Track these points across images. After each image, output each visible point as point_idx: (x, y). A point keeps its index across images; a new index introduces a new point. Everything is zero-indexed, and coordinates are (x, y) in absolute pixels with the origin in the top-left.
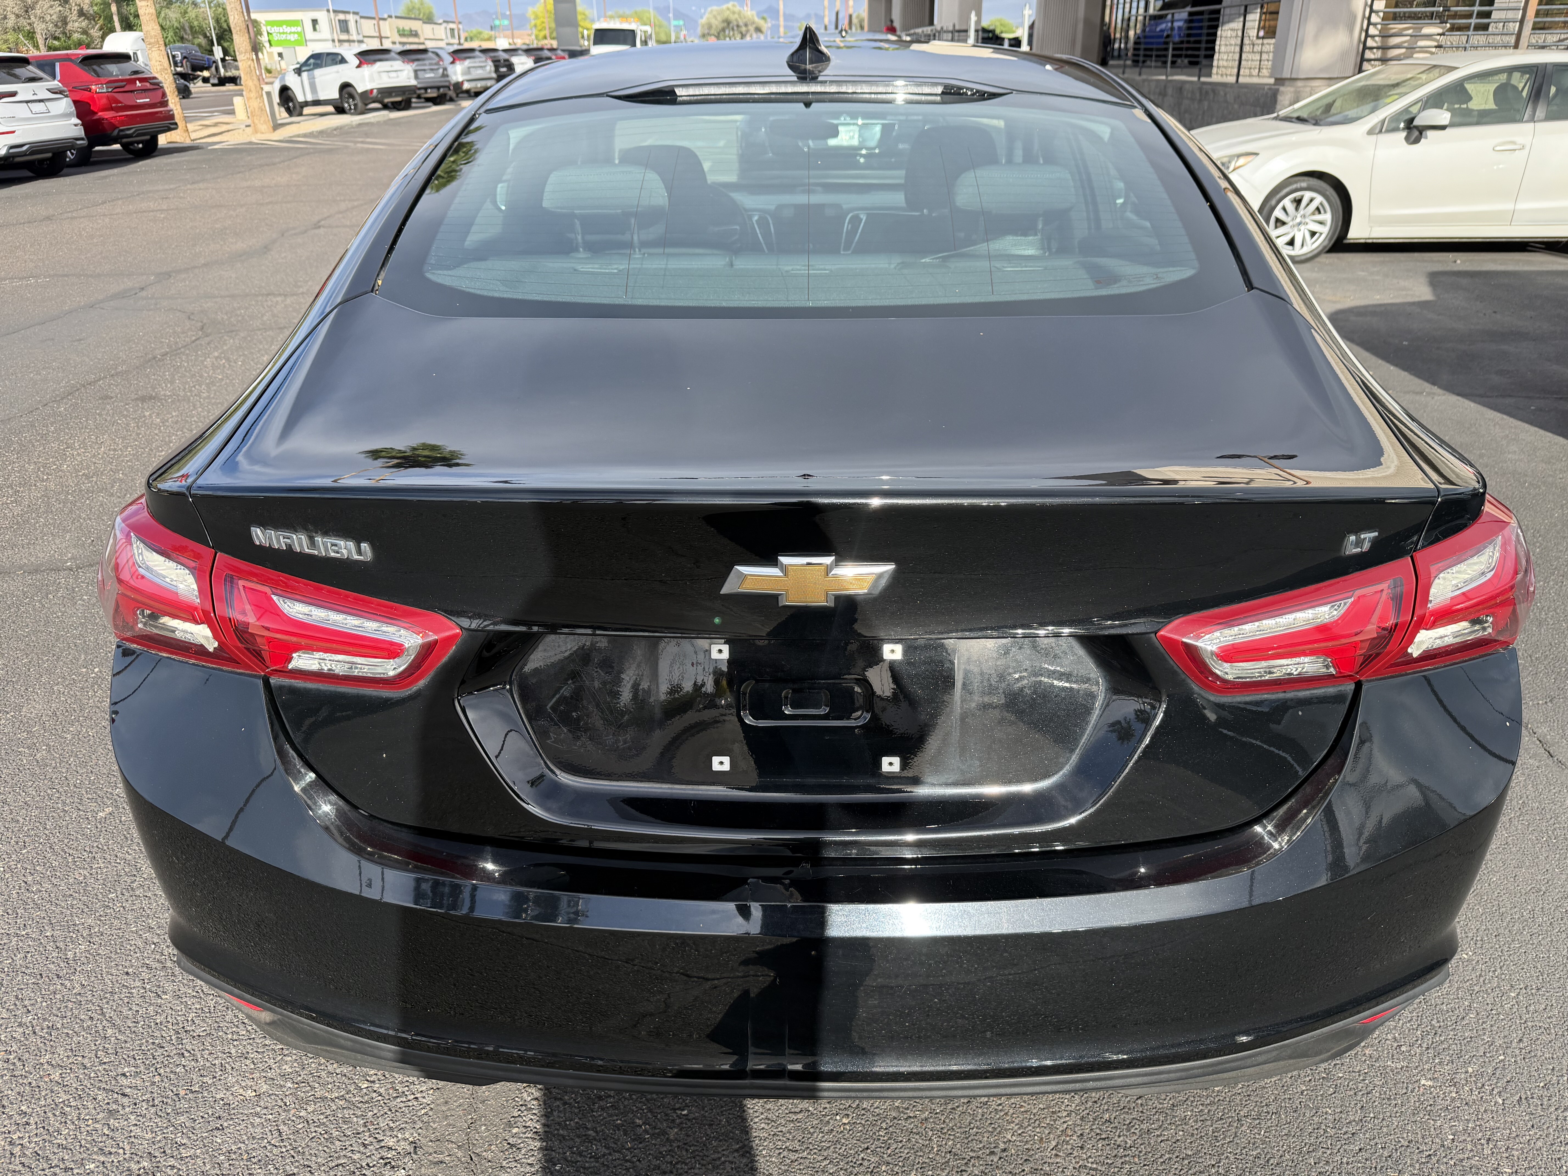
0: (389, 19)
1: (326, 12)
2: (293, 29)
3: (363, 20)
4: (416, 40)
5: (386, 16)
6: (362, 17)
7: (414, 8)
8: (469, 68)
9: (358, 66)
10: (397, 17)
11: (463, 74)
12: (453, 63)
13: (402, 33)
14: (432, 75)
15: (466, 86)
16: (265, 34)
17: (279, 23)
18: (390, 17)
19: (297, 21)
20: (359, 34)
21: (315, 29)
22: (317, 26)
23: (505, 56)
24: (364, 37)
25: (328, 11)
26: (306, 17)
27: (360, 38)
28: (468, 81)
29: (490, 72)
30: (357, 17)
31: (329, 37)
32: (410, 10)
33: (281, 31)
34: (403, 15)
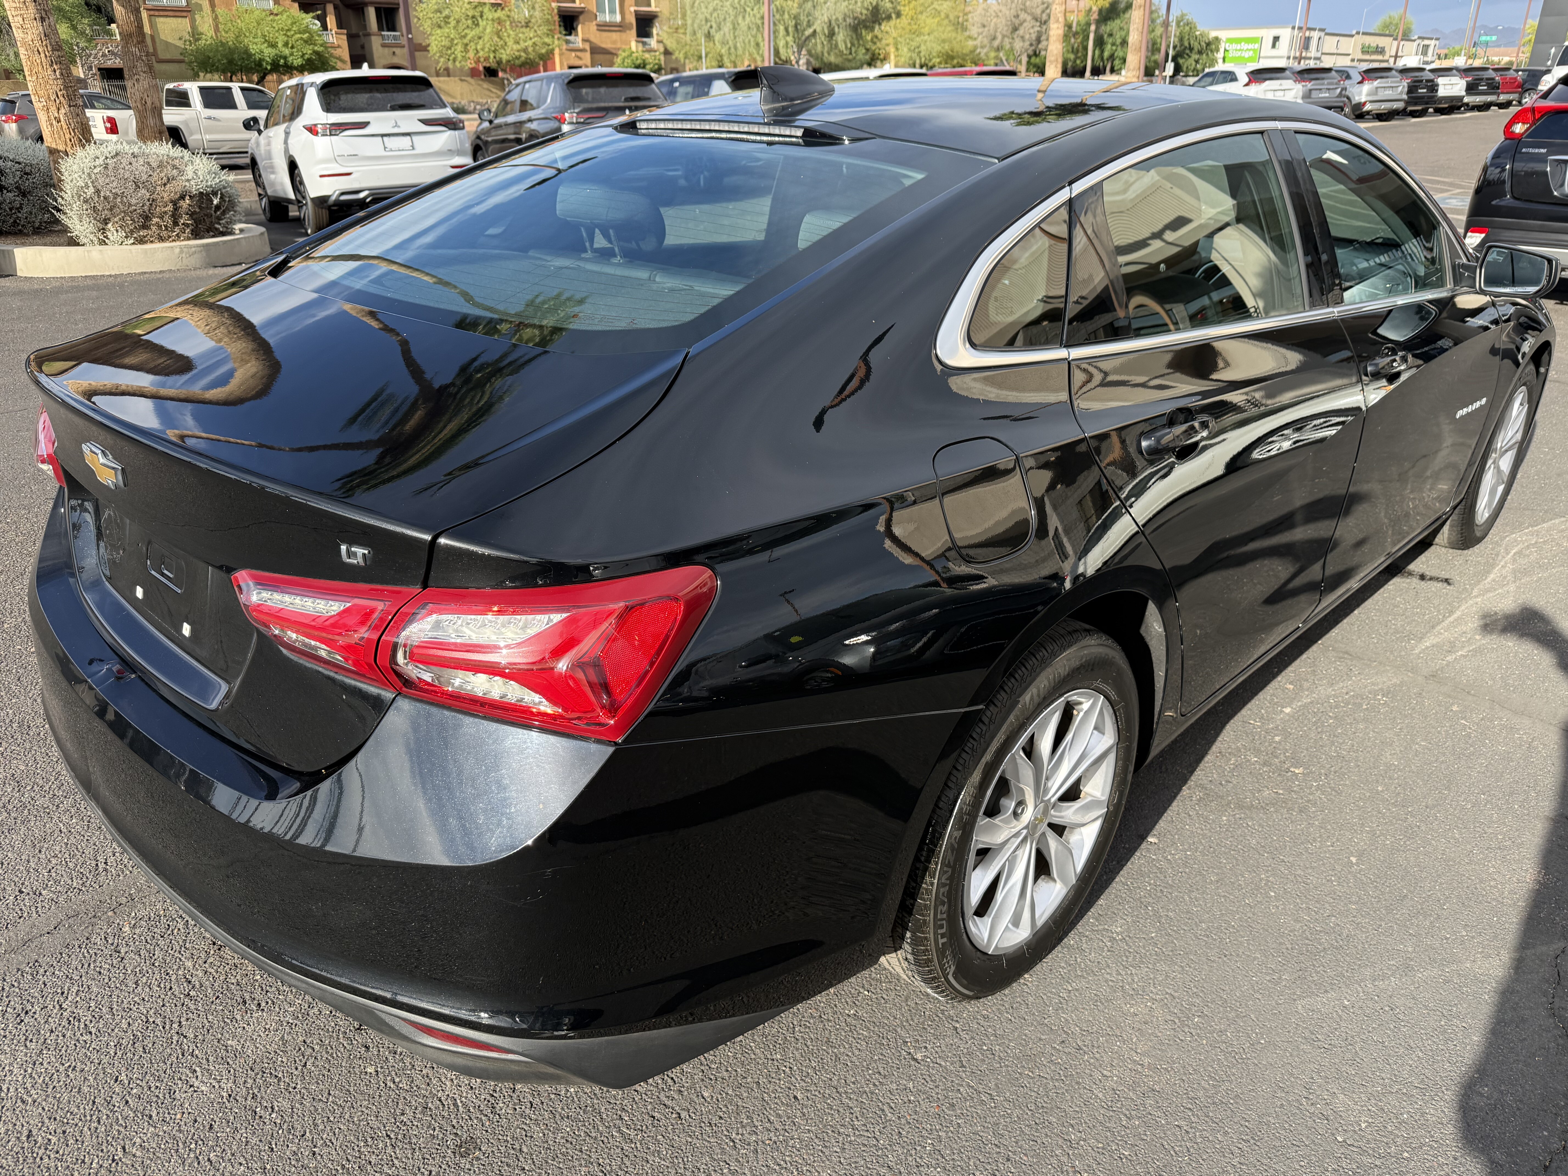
0: (1356, 36)
1: (1289, 30)
2: (1251, 46)
3: (1327, 37)
4: (1380, 57)
5: (1354, 32)
6: (1327, 34)
7: (1391, 23)
8: (1377, 88)
9: (1247, 85)
10: (1364, 34)
11: (1368, 95)
12: (1360, 82)
13: (1365, 50)
14: (1327, 95)
15: (1368, 107)
16: (1222, 50)
17: (1238, 40)
18: (1358, 33)
19: (1257, 38)
20: (1318, 51)
21: (1274, 46)
22: (1277, 43)
23: (1431, 76)
24: (1322, 54)
25: (1293, 28)
26: (1268, 34)
27: (1319, 55)
28: (1371, 102)
29: (1401, 93)
30: (1322, 34)
31: (1286, 55)
32: (1386, 26)
33: (1238, 48)
34: (1377, 32)
